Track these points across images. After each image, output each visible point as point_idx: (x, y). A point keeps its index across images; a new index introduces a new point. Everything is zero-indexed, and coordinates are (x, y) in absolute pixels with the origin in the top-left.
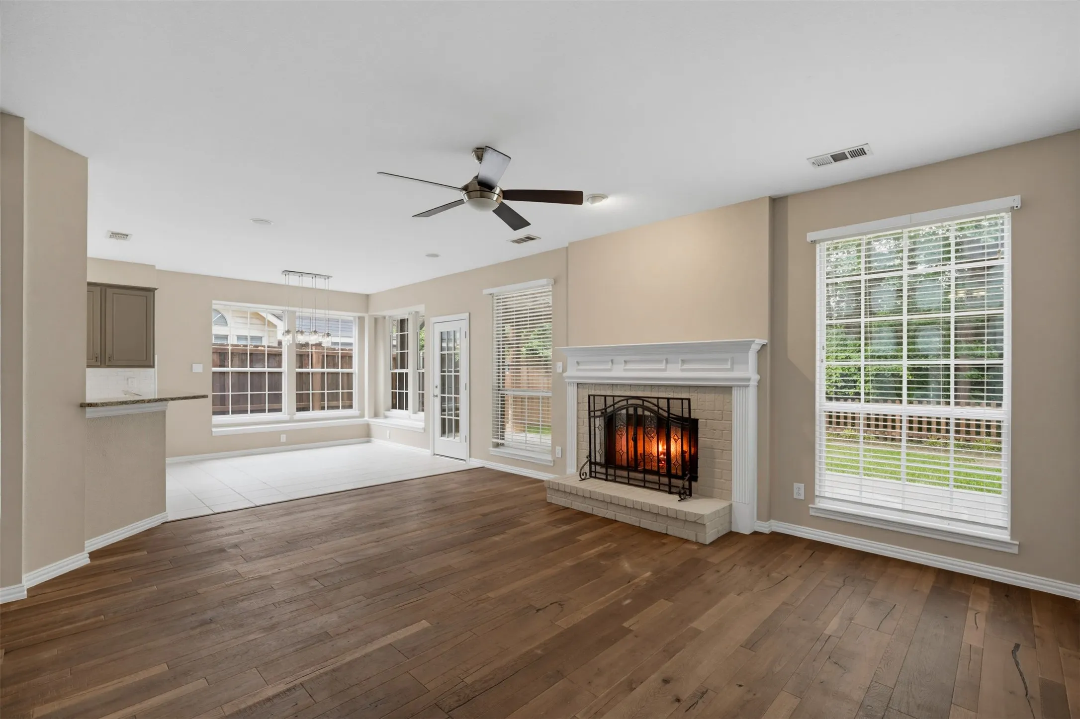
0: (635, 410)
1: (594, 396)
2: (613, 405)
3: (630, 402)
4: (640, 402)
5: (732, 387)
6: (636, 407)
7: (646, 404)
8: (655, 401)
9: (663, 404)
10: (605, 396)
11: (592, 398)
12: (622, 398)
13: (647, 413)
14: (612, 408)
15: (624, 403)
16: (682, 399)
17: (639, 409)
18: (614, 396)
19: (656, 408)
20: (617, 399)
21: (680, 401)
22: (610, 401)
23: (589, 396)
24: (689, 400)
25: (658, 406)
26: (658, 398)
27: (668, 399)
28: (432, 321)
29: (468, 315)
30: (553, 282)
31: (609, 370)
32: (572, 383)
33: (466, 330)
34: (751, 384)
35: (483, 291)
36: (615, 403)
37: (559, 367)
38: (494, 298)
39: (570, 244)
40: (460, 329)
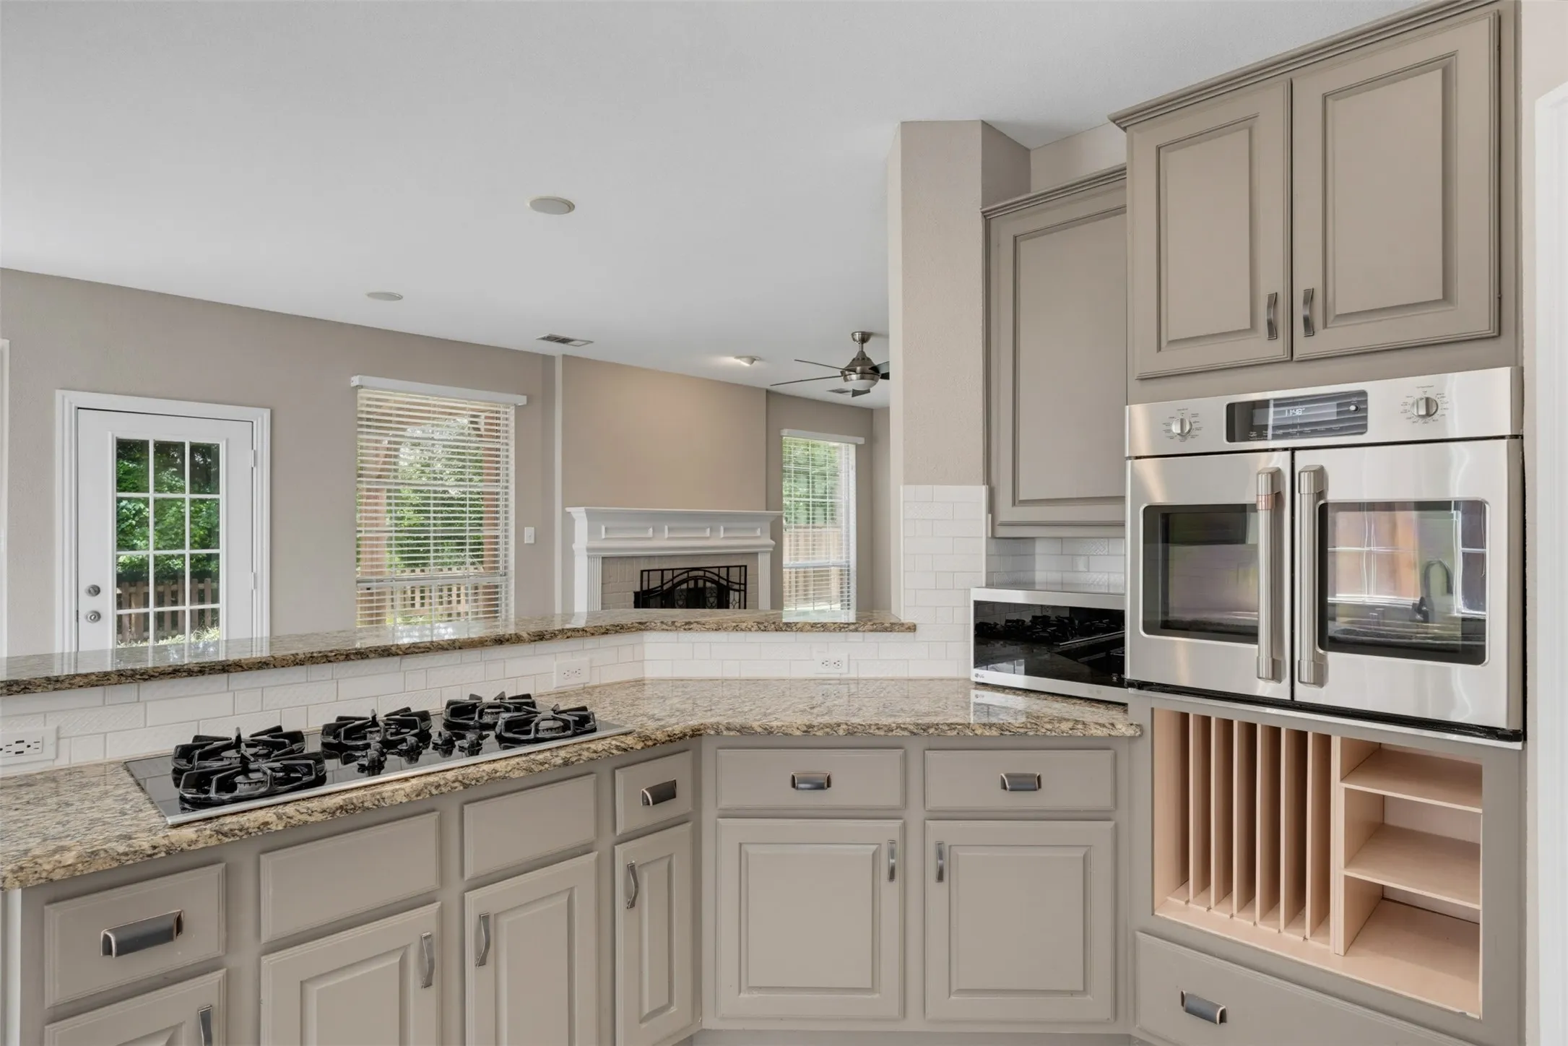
0: (696, 583)
1: (649, 571)
2: (672, 580)
3: (692, 573)
4: (701, 573)
5: (756, 554)
6: (696, 579)
7: (707, 574)
8: (716, 571)
9: (723, 573)
10: (662, 571)
11: (645, 574)
12: (684, 571)
13: (708, 584)
14: (670, 584)
15: (685, 576)
16: (740, 566)
17: (699, 581)
18: (673, 570)
19: (716, 578)
20: (676, 573)
21: (738, 568)
22: (668, 576)
23: (642, 571)
24: (746, 567)
25: (718, 575)
26: (719, 567)
27: (728, 567)
28: (65, 401)
29: (266, 414)
30: (525, 403)
31: (649, 539)
32: (595, 557)
33: (255, 448)
34: (771, 549)
35: (353, 378)
36: (674, 578)
37: (529, 533)
38: (359, 395)
39: (564, 356)
40: (224, 442)
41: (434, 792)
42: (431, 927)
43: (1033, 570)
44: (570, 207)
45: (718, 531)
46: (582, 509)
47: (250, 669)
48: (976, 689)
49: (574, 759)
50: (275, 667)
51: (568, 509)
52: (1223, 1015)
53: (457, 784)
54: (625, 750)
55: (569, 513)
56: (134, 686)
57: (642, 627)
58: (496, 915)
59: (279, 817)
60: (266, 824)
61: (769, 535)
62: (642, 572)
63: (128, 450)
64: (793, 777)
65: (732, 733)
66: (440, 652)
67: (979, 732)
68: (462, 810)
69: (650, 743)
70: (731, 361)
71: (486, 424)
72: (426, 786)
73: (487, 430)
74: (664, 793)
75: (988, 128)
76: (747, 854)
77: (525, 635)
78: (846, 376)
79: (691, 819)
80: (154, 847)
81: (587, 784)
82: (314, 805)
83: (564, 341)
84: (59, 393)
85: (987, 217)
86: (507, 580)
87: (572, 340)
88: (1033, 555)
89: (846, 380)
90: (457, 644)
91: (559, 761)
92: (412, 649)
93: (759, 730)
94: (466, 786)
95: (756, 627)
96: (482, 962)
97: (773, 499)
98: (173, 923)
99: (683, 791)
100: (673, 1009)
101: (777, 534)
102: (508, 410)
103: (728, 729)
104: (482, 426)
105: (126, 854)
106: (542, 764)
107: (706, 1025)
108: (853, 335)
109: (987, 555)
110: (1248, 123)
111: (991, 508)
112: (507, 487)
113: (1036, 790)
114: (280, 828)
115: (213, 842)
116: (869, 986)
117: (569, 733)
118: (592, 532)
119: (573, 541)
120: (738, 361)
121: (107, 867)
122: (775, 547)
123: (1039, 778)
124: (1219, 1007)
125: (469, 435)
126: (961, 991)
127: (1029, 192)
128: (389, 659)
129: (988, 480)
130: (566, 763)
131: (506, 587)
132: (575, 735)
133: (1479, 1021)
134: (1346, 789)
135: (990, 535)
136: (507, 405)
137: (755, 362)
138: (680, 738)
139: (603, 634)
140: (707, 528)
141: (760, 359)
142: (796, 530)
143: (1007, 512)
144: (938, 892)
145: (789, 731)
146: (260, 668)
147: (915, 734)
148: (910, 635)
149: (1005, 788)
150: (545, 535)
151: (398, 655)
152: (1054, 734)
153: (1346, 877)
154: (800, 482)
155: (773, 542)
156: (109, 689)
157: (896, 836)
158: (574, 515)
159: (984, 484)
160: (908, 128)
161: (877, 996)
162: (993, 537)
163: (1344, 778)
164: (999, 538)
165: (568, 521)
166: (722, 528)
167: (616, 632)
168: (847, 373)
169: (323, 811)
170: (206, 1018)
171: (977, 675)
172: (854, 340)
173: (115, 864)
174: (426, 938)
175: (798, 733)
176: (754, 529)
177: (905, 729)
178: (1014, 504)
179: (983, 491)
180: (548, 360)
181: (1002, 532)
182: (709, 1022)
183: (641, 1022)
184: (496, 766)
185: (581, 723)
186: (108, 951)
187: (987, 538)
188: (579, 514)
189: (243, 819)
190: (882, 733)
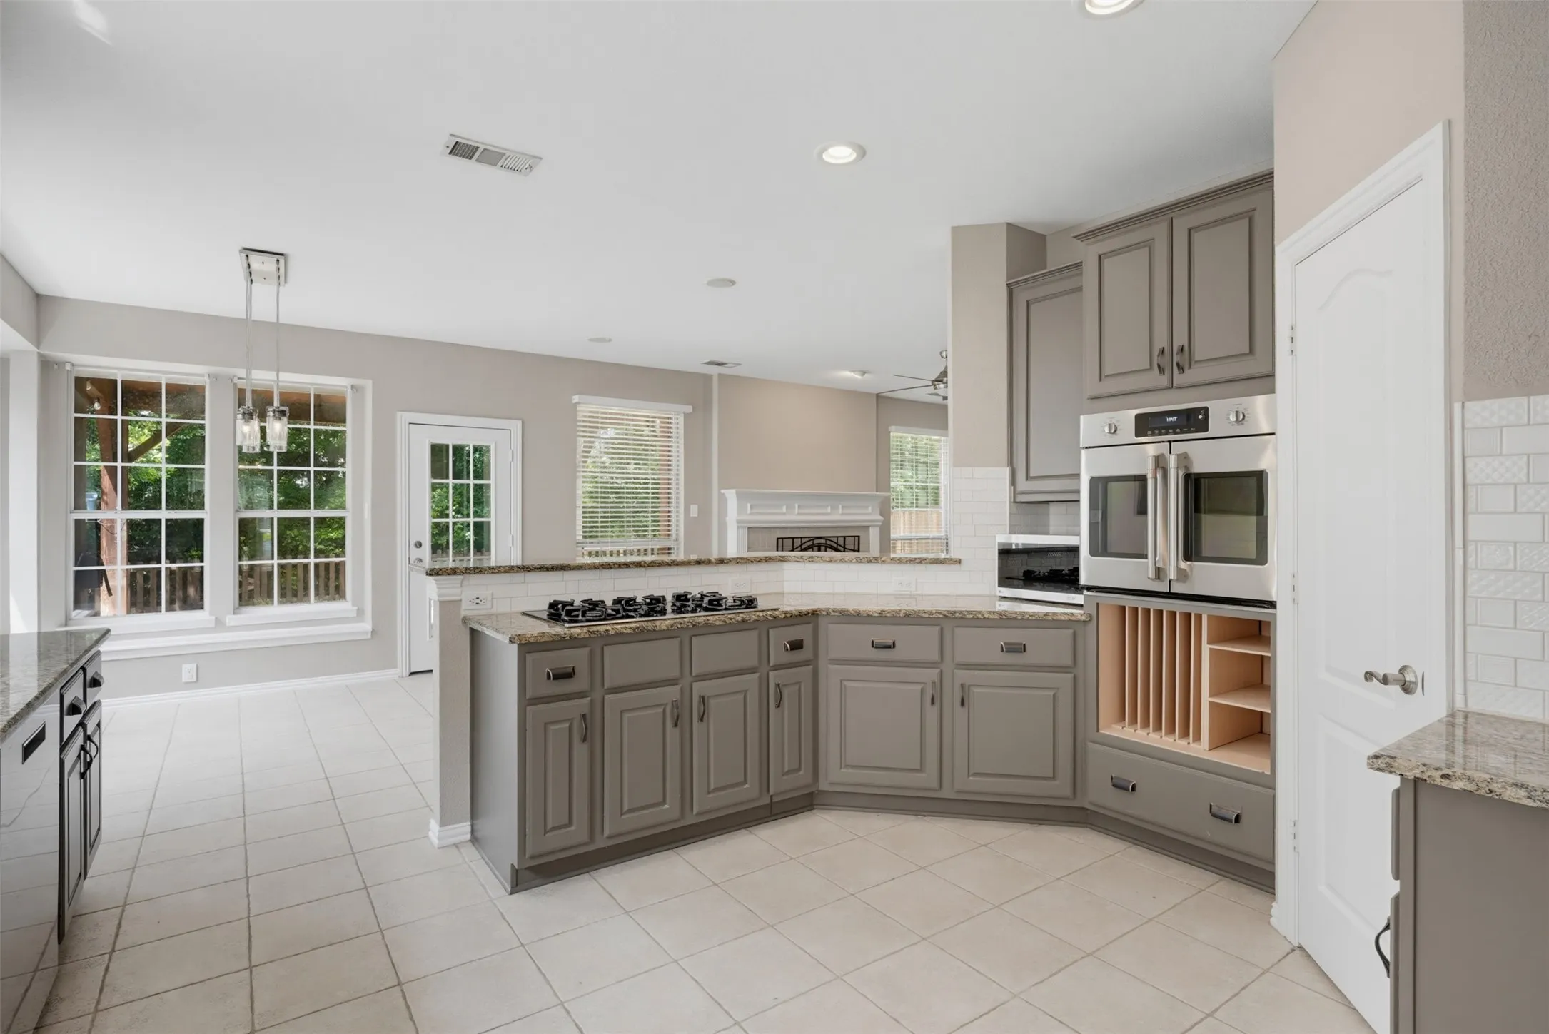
0: (819, 547)
1: (783, 538)
2: (801, 546)
3: (816, 541)
4: (823, 541)
5: (868, 527)
6: (819, 545)
7: (828, 542)
8: (835, 540)
9: (841, 541)
10: (793, 538)
11: (780, 541)
12: (810, 539)
14: (799, 550)
15: (811, 543)
16: (854, 537)
18: (801, 538)
19: (835, 545)
20: (804, 541)
22: (798, 543)
24: (859, 537)
25: (837, 544)
26: (837, 537)
27: (845, 537)
28: (403, 418)
29: (519, 423)
30: (691, 411)
31: (784, 514)
32: (743, 527)
33: (512, 448)
34: (880, 524)
35: (574, 397)
36: (802, 544)
37: (694, 510)
38: (578, 408)
39: (720, 375)
40: (494, 444)
41: (679, 626)
42: (677, 697)
43: (1049, 526)
44: (733, 283)
45: (838, 508)
46: (733, 491)
47: (574, 569)
48: (999, 600)
49: (747, 619)
50: (585, 569)
51: (723, 491)
52: (1133, 789)
53: (689, 624)
54: (775, 617)
55: (723, 494)
56: (523, 574)
57: (783, 559)
58: (708, 697)
59: (613, 629)
60: (607, 630)
61: (878, 511)
62: (778, 539)
63: (438, 452)
64: (873, 642)
65: (837, 614)
66: (667, 567)
67: (986, 616)
68: (691, 639)
69: (789, 615)
70: (848, 374)
71: (661, 427)
72: (675, 623)
73: (661, 432)
74: (796, 645)
75: (1010, 226)
76: (845, 686)
77: (713, 560)
78: (935, 385)
79: (813, 662)
80: (565, 634)
81: (754, 634)
82: (627, 626)
83: (720, 364)
84: (399, 414)
85: (1010, 288)
86: (678, 544)
87: (725, 364)
88: (1048, 515)
89: (936, 389)
90: (675, 563)
91: (740, 619)
92: (652, 564)
93: (853, 612)
94: (694, 625)
95: (855, 560)
96: (701, 720)
97: (882, 482)
98: (571, 671)
99: (808, 644)
100: (801, 773)
101: (885, 511)
102: (678, 417)
103: (834, 611)
104: (657, 429)
105: (555, 635)
106: (731, 619)
107: (821, 788)
108: (941, 353)
109: (1010, 514)
110: (1148, 244)
111: (1013, 482)
112: (678, 475)
113: (1021, 652)
114: (613, 633)
115: (587, 636)
116: (919, 768)
117: (744, 606)
118: (741, 510)
119: (726, 515)
120: (852, 374)
121: (548, 640)
122: (883, 522)
123: (1024, 645)
124: (1130, 782)
125: (648, 436)
126: (976, 774)
127: (1045, 268)
128: (641, 568)
129: (1011, 463)
130: (743, 621)
131: (678, 549)
132: (746, 608)
133: (1269, 776)
134: (1210, 649)
135: (1012, 500)
136: (677, 414)
137: (866, 375)
138: (805, 615)
139: (759, 561)
140: (828, 506)
141: (869, 372)
142: (903, 509)
143: (1023, 485)
144: (961, 713)
145: (871, 613)
146: (579, 569)
147: (947, 616)
148: (957, 566)
149: (1002, 650)
150: (705, 512)
151: (645, 566)
152: (1034, 618)
153: (1210, 702)
154: (905, 469)
155: (881, 518)
156: (514, 575)
157: (936, 679)
158: (727, 496)
159: (1008, 466)
160: (957, 232)
161: (924, 775)
162: (1015, 502)
163: (1209, 643)
164: (1022, 502)
165: (723, 500)
166: (840, 506)
167: (766, 561)
168: (936, 383)
169: (630, 628)
170: (584, 716)
171: (1000, 592)
172: (942, 357)
173: (552, 639)
174: (675, 701)
175: (876, 615)
176: (867, 507)
177: (940, 613)
178: (1027, 479)
179: (1007, 471)
180: (707, 378)
181: (1021, 498)
182: (823, 785)
183: (783, 775)
184: (709, 618)
185: (749, 603)
186: (549, 677)
187: (1010, 502)
188: (731, 494)
189: (599, 628)
190: (927, 615)
